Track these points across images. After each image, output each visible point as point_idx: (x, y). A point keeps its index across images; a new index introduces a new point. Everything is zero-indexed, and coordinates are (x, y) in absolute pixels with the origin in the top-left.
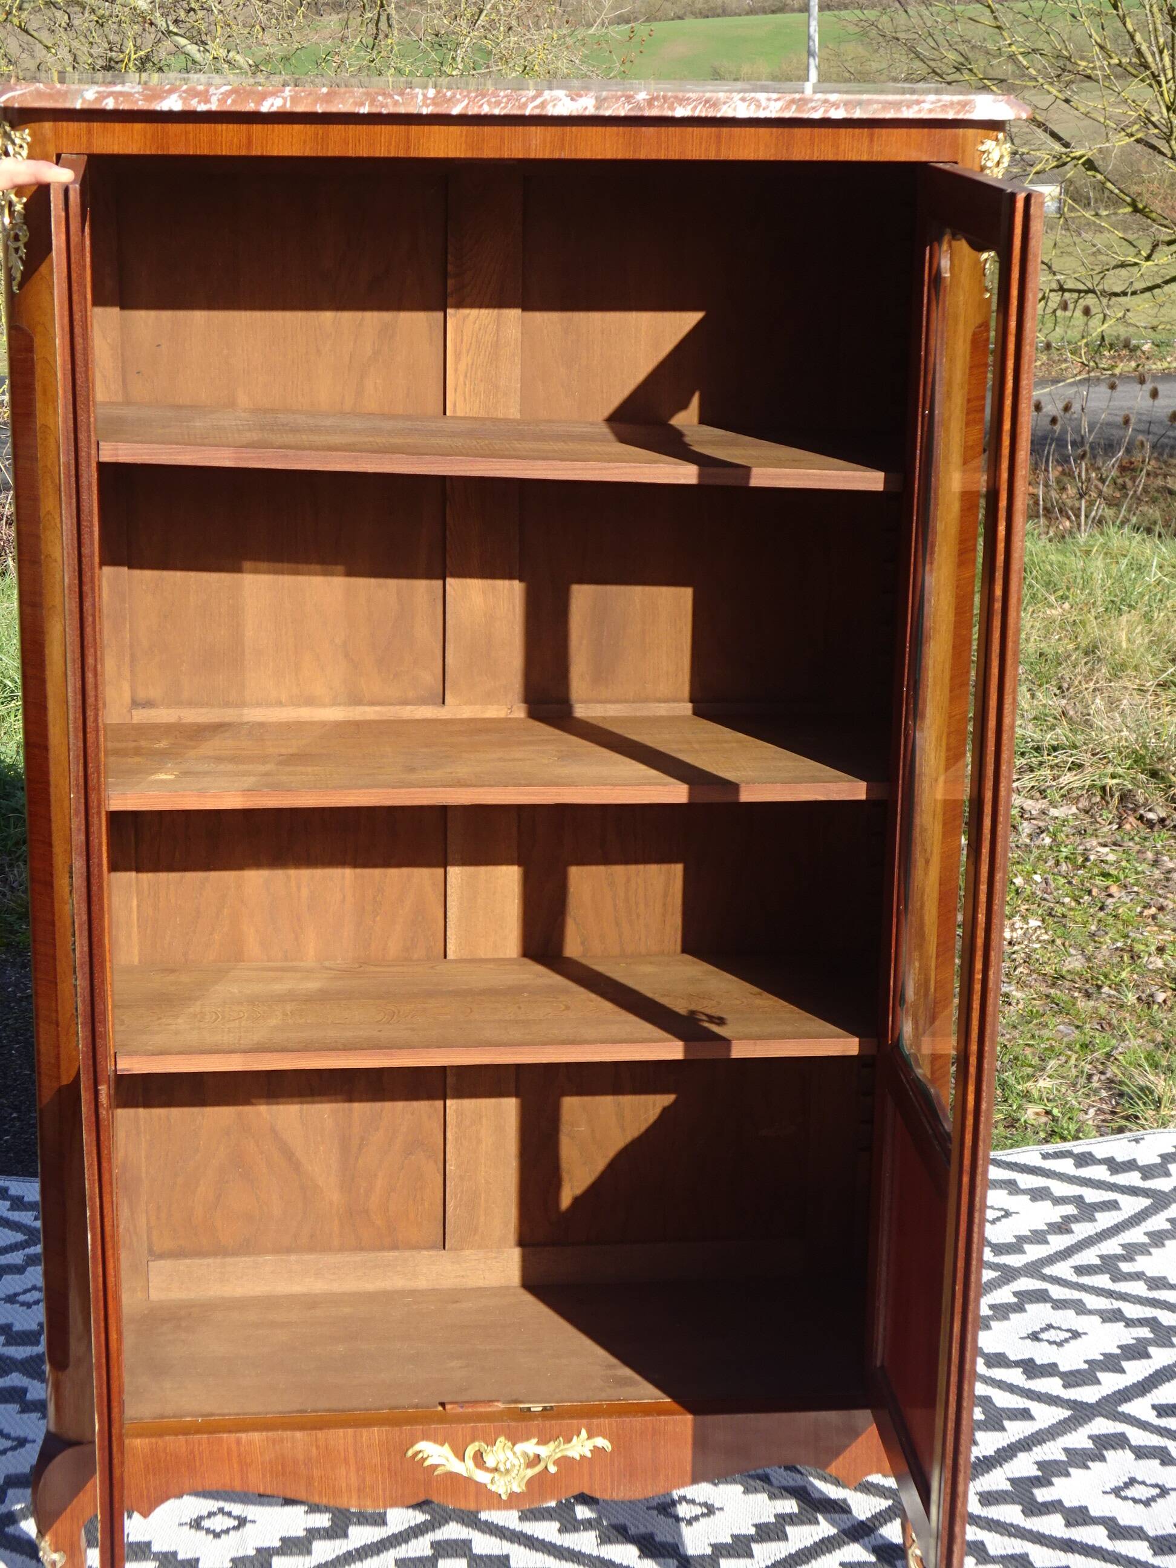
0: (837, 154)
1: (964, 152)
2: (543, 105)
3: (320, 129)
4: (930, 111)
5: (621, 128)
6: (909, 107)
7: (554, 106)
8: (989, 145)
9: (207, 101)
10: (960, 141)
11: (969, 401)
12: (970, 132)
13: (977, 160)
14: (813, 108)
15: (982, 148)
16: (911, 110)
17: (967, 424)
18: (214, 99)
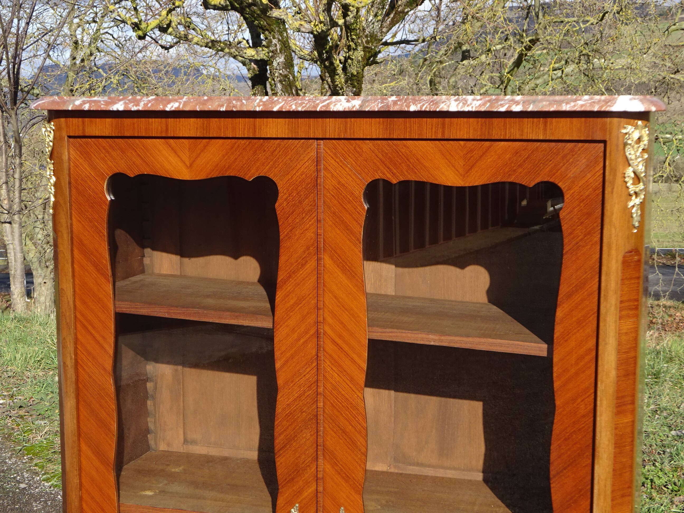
0: (522, 135)
1: (610, 133)
2: (328, 104)
3: (205, 121)
4: (582, 106)
5: (381, 119)
6: (567, 103)
7: (335, 105)
8: (630, 129)
9: (138, 105)
10: (608, 127)
11: (621, 302)
12: (615, 120)
13: (621, 139)
14: (501, 105)
15: (624, 131)
16: (568, 106)
17: (620, 318)
18: (142, 104)
